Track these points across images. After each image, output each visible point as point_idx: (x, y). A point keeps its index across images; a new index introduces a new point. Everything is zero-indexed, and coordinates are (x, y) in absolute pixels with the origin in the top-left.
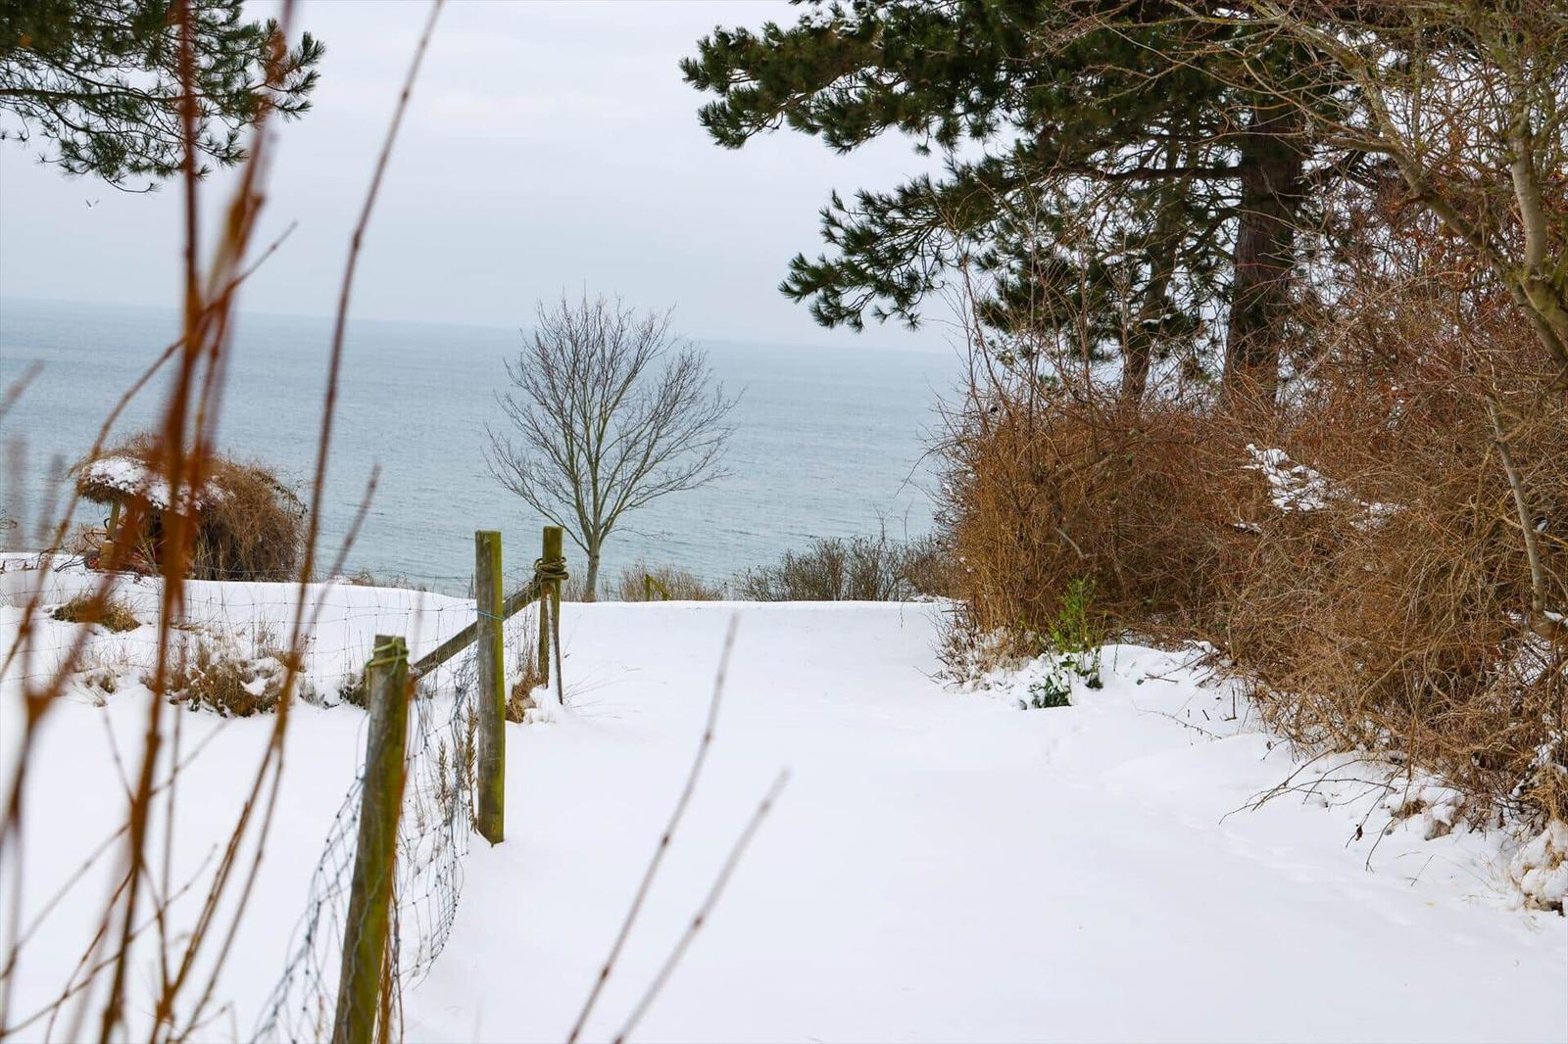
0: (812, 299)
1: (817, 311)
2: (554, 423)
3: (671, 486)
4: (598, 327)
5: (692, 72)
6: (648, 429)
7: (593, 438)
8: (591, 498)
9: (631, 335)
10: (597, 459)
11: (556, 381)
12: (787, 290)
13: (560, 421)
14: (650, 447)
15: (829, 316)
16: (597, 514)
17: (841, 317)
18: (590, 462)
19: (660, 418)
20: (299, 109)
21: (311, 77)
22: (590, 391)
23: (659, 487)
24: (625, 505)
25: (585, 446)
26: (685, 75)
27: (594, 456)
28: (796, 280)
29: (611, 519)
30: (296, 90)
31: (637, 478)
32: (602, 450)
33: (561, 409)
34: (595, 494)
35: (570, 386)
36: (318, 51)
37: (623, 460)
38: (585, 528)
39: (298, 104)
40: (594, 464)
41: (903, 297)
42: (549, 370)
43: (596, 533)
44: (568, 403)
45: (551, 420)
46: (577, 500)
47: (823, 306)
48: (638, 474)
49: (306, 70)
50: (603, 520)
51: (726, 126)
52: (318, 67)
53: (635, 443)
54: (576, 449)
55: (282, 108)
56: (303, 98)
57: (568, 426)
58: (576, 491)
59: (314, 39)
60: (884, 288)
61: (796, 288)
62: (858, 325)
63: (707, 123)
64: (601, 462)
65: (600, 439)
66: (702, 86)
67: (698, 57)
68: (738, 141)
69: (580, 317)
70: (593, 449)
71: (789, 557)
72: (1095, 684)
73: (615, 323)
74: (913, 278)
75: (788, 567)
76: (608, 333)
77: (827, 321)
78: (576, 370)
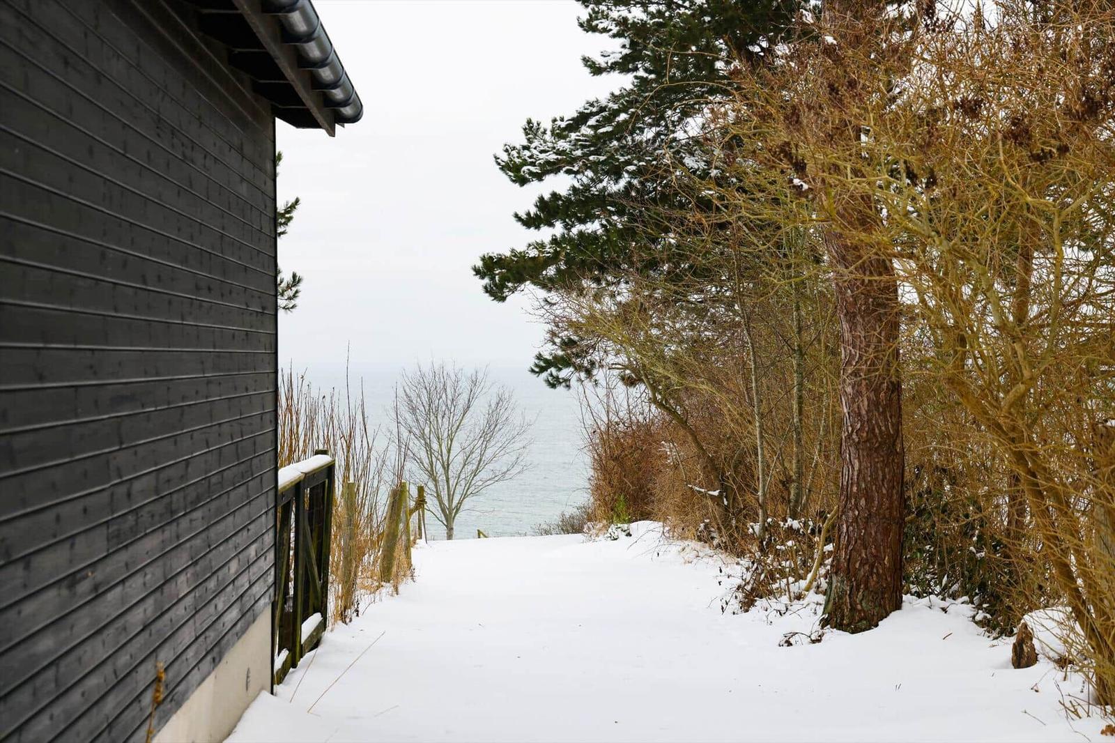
0: (545, 375)
1: (547, 381)
2: (418, 444)
3: (496, 479)
4: (442, 380)
5: (477, 272)
6: (480, 442)
7: (445, 451)
8: (446, 492)
9: (465, 385)
10: (448, 465)
11: (419, 417)
12: (533, 371)
13: (423, 442)
14: (482, 455)
15: (554, 383)
16: (450, 500)
17: (560, 383)
18: (443, 466)
19: (487, 434)
20: (292, 308)
21: (297, 292)
22: (440, 421)
23: (490, 480)
24: (468, 493)
25: (440, 457)
26: (474, 273)
27: (446, 463)
28: (537, 365)
29: (460, 503)
30: (290, 298)
31: (475, 476)
32: (451, 458)
33: (423, 434)
34: (448, 487)
35: (428, 420)
36: (299, 281)
37: (465, 465)
38: (443, 510)
39: (291, 306)
40: (446, 468)
41: (589, 372)
42: (413, 410)
43: (450, 513)
44: (427, 430)
45: (416, 441)
46: (437, 492)
47: (550, 378)
48: (475, 473)
49: (294, 289)
50: (453, 506)
51: (497, 292)
52: (300, 287)
53: (472, 452)
54: (434, 460)
55: (284, 308)
56: (293, 302)
57: (428, 447)
58: (436, 486)
59: (298, 275)
60: (579, 368)
61: (537, 370)
62: (568, 387)
63: (487, 292)
64: (451, 466)
65: (449, 451)
66: (483, 278)
67: (480, 264)
68: (503, 299)
69: (431, 374)
70: (445, 458)
71: (563, 515)
72: (629, 535)
73: (453, 378)
74: (592, 363)
75: (563, 521)
76: (449, 384)
77: (553, 386)
78: (432, 411)
